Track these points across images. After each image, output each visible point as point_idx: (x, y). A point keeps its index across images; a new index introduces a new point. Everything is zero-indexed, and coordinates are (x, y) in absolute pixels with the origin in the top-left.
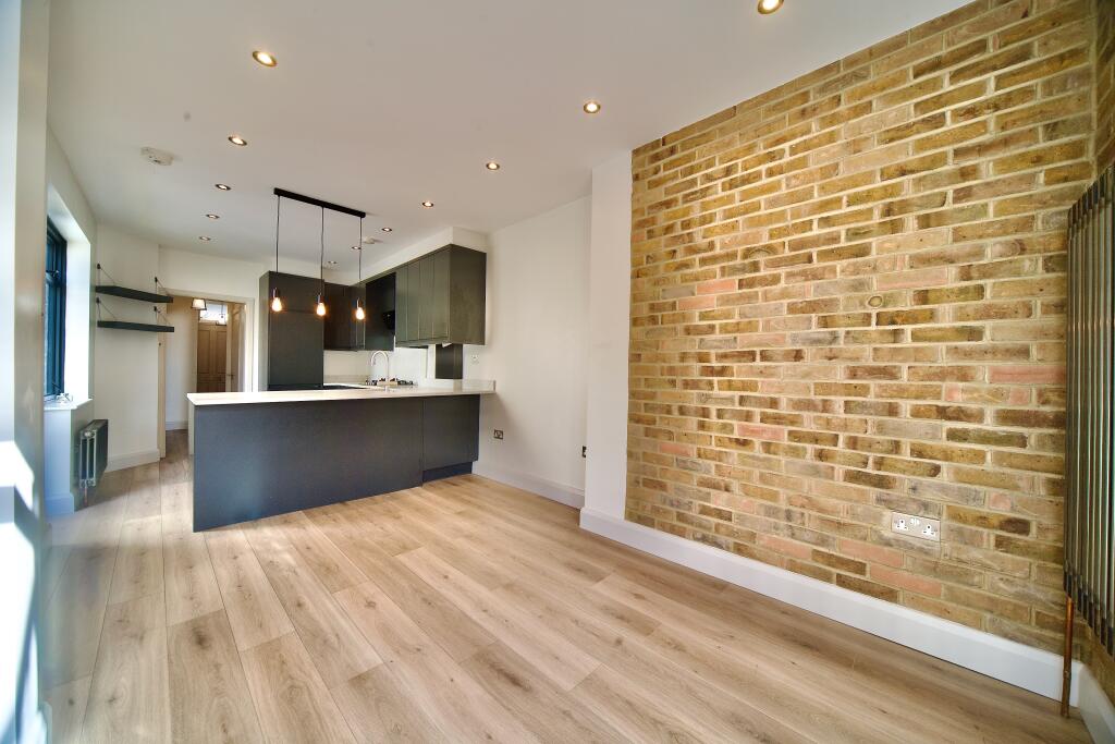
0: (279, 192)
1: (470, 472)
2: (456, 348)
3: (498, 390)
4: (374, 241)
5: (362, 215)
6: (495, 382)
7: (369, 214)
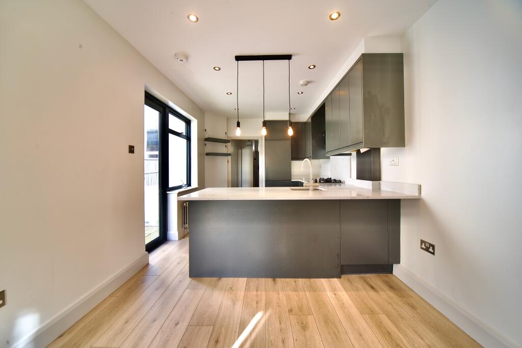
0: (238, 58)
1: (391, 272)
2: (375, 152)
3: (423, 195)
4: (307, 83)
5: (288, 57)
6: (420, 187)
7: (295, 55)
